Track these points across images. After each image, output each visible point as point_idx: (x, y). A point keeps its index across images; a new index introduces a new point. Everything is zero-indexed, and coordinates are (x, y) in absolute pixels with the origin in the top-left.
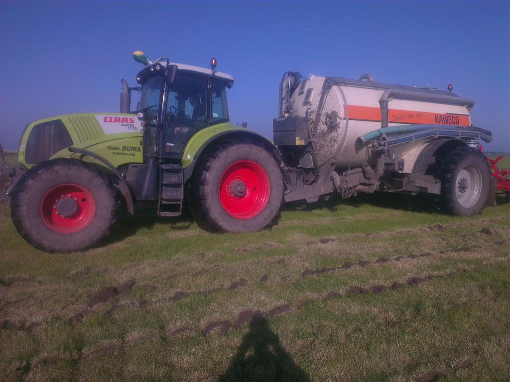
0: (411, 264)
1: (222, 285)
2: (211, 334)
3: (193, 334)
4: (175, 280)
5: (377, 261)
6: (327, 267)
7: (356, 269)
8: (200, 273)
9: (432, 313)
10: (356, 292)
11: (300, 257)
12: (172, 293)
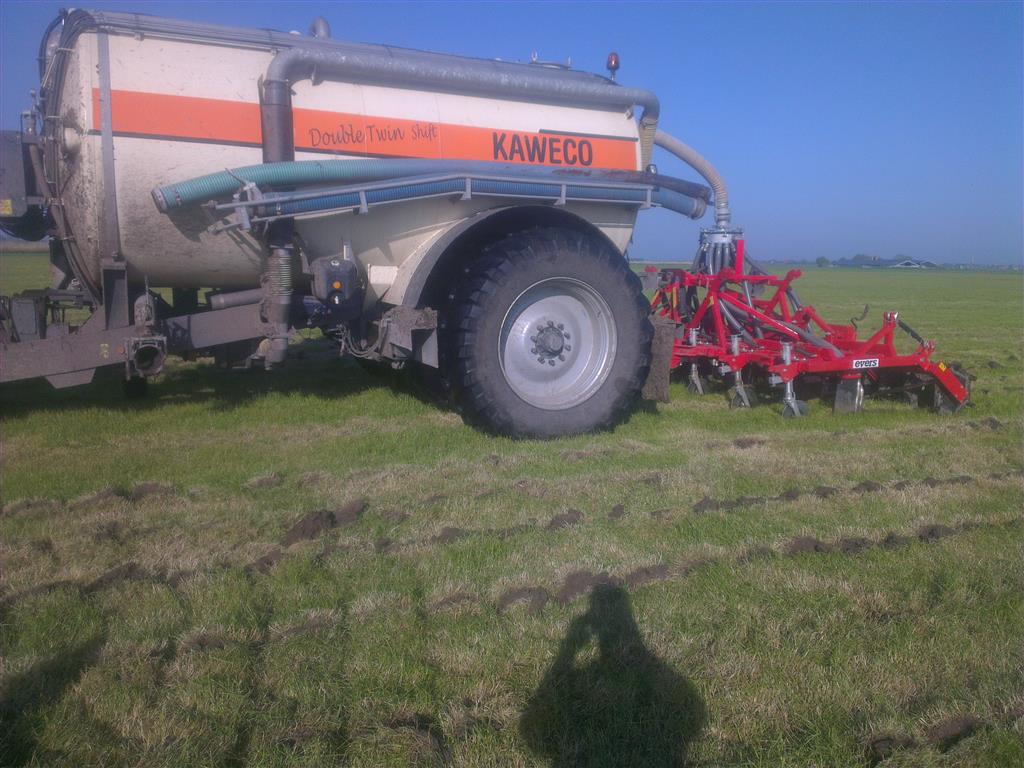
0: (927, 498)
1: (534, 520)
2: (512, 612)
3: (477, 608)
4: (443, 505)
5: (854, 489)
6: (749, 496)
7: (808, 502)
8: (491, 493)
9: (968, 598)
10: (806, 549)
11: (692, 473)
12: (438, 529)
